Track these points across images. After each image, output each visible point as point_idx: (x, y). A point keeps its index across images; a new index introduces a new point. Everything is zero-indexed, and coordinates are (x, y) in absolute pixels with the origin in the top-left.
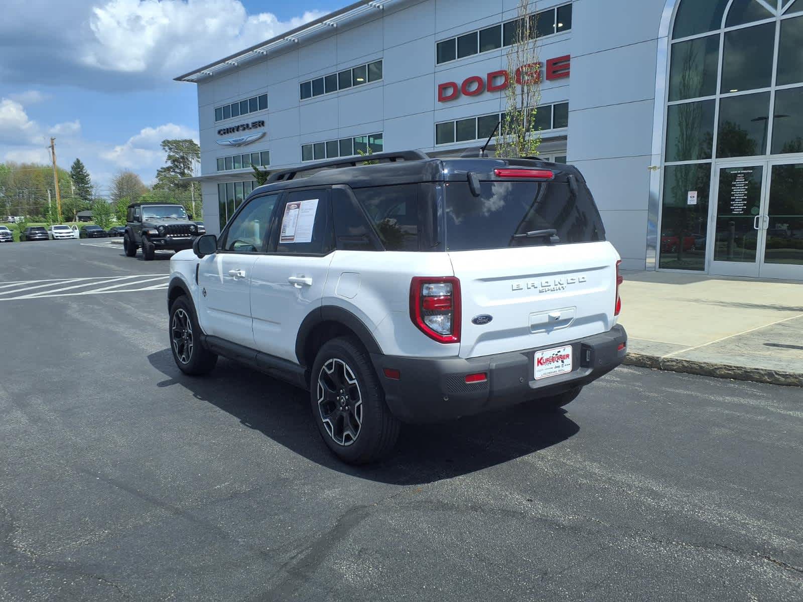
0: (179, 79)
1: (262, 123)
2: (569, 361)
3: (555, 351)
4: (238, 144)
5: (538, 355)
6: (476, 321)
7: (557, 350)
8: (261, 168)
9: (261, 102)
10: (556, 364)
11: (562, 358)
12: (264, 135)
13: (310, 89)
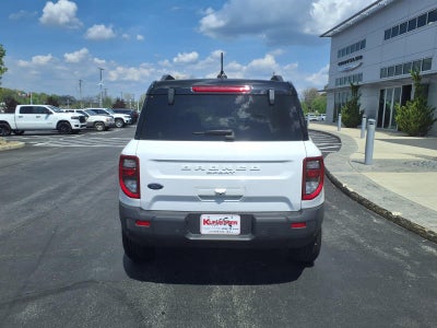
0: (322, 36)
1: (361, 57)
2: (238, 226)
3: (222, 217)
4: (347, 71)
5: (204, 217)
6: (150, 186)
7: (225, 216)
8: (355, 84)
9: (362, 45)
10: (223, 226)
11: (230, 224)
12: (361, 64)
13: (391, 34)
